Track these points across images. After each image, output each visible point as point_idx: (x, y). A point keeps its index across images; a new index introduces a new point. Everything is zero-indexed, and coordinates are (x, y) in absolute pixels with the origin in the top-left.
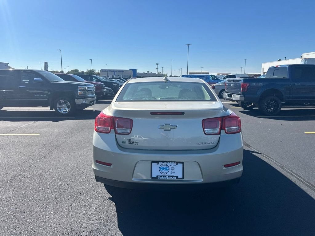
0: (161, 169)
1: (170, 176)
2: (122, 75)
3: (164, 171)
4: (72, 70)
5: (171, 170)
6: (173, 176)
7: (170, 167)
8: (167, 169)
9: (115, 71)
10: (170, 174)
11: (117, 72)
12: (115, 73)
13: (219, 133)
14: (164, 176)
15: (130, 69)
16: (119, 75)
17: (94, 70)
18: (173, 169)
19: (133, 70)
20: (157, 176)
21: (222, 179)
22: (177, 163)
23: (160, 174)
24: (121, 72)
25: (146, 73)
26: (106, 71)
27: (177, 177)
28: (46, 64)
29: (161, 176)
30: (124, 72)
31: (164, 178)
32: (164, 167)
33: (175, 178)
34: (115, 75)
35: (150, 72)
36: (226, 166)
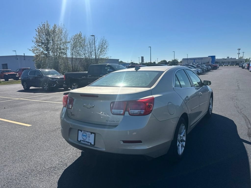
0: (83, 136)
1: (87, 142)
2: (201, 62)
3: (84, 138)
4: (162, 61)
5: (88, 138)
6: (88, 142)
7: (88, 135)
8: (86, 136)
9: (194, 59)
10: (87, 140)
11: (196, 59)
12: (195, 60)
13: (124, 114)
14: (84, 141)
15: (209, 56)
16: (198, 62)
17: (177, 60)
18: (89, 137)
19: (212, 57)
20: (81, 140)
21: (120, 152)
22: (92, 133)
23: (82, 139)
24: (200, 59)
25: (226, 59)
26: (187, 59)
27: (91, 143)
28: (142, 58)
29: (82, 141)
30: (203, 59)
31: (84, 142)
32: (85, 134)
33: (89, 144)
34: (194, 62)
35: (230, 58)
36: (125, 142)
